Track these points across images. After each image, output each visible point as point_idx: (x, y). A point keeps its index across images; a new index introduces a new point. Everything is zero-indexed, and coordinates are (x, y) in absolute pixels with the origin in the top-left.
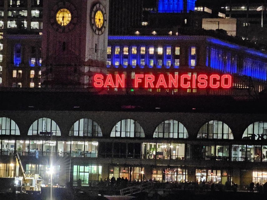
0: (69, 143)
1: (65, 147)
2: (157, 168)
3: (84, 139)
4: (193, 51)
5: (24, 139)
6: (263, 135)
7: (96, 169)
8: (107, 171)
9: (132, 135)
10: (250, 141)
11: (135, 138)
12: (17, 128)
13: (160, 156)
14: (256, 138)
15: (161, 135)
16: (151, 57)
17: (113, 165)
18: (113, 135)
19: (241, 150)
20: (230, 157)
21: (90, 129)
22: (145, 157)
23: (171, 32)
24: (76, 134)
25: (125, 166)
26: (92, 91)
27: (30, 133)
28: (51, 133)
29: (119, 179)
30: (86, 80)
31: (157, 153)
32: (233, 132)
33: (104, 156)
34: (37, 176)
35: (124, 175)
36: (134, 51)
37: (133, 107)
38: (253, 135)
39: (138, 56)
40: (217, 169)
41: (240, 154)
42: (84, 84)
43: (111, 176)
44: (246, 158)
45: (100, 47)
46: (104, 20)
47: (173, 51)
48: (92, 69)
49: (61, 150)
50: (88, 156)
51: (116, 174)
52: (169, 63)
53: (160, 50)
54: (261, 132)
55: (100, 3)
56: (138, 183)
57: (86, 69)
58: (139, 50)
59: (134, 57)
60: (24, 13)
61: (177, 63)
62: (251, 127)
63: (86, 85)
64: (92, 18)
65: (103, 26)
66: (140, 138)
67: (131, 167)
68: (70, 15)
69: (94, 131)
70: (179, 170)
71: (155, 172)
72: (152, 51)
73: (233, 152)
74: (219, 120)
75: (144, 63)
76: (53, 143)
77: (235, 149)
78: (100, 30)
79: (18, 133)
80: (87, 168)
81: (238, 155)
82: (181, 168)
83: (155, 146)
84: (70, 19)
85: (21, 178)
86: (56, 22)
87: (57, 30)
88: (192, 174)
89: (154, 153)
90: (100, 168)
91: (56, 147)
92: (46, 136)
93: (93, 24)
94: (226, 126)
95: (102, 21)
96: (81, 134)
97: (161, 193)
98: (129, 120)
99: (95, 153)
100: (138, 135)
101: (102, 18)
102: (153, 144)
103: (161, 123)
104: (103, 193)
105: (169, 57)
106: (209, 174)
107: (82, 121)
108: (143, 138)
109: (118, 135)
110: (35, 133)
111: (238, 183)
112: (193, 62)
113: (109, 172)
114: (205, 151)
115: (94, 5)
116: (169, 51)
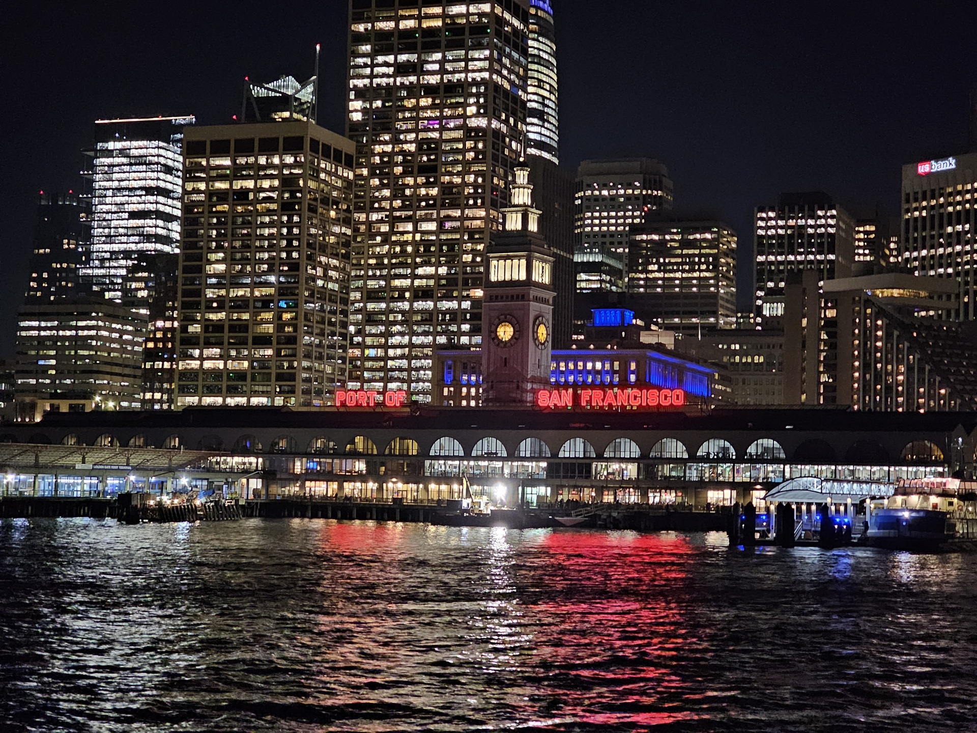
0: (515, 464)
1: (512, 467)
2: (608, 489)
3: (531, 459)
4: (633, 366)
5: (469, 460)
6: (718, 453)
7: (544, 491)
8: (555, 493)
9: (582, 456)
10: (706, 459)
11: (585, 458)
12: (461, 448)
13: (611, 477)
14: (711, 457)
15: (612, 455)
16: (589, 372)
17: (562, 487)
18: (561, 455)
19: (697, 469)
20: (685, 476)
21: (537, 449)
22: (596, 477)
23: (609, 346)
24: (522, 454)
25: (575, 487)
26: (537, 408)
27: (473, 454)
28: (496, 453)
29: (569, 500)
30: (529, 397)
31: (608, 474)
32: (687, 450)
33: (552, 477)
34: (485, 498)
35: (574, 496)
36: (571, 366)
37: (582, 425)
38: (708, 454)
39: (576, 372)
40: (671, 489)
41: (694, 473)
42: (527, 402)
43: (560, 498)
44: (701, 477)
45: (543, 363)
46: (548, 334)
47: (612, 366)
48: (535, 386)
49: (507, 471)
50: (536, 477)
51: (565, 496)
52: (608, 379)
53: (599, 366)
54: (716, 450)
55: (543, 317)
56: (588, 505)
57: (529, 386)
58: (576, 365)
59: (571, 372)
60: (454, 328)
61: (616, 379)
62: (706, 444)
63: (530, 402)
64: (535, 332)
65: (546, 341)
66: (590, 458)
67: (580, 488)
68: (512, 329)
69: (541, 451)
70: (631, 490)
71: (606, 493)
72: (589, 366)
73: (688, 471)
74: (672, 438)
75: (581, 379)
76: (499, 464)
77: (690, 469)
78: (542, 344)
79: (462, 454)
80: (535, 490)
81: (693, 474)
82: (633, 488)
83: (606, 466)
84: (512, 334)
85: (469, 500)
86: (497, 337)
87: (498, 345)
88: (645, 495)
89: (605, 473)
90: (549, 489)
91: (503, 467)
92: (491, 456)
93: (536, 339)
94: (680, 444)
95: (545, 336)
96: (528, 455)
97: (615, 514)
98: (578, 439)
99: (543, 475)
100: (588, 455)
101: (545, 332)
102: (604, 464)
103: (611, 442)
104: (553, 515)
105: (607, 372)
106: (663, 494)
107: (529, 440)
108: (593, 458)
109: (567, 455)
110: (480, 453)
111: (692, 503)
112: (633, 378)
113: (558, 494)
114: (658, 471)
115: (536, 318)
116: (607, 366)
